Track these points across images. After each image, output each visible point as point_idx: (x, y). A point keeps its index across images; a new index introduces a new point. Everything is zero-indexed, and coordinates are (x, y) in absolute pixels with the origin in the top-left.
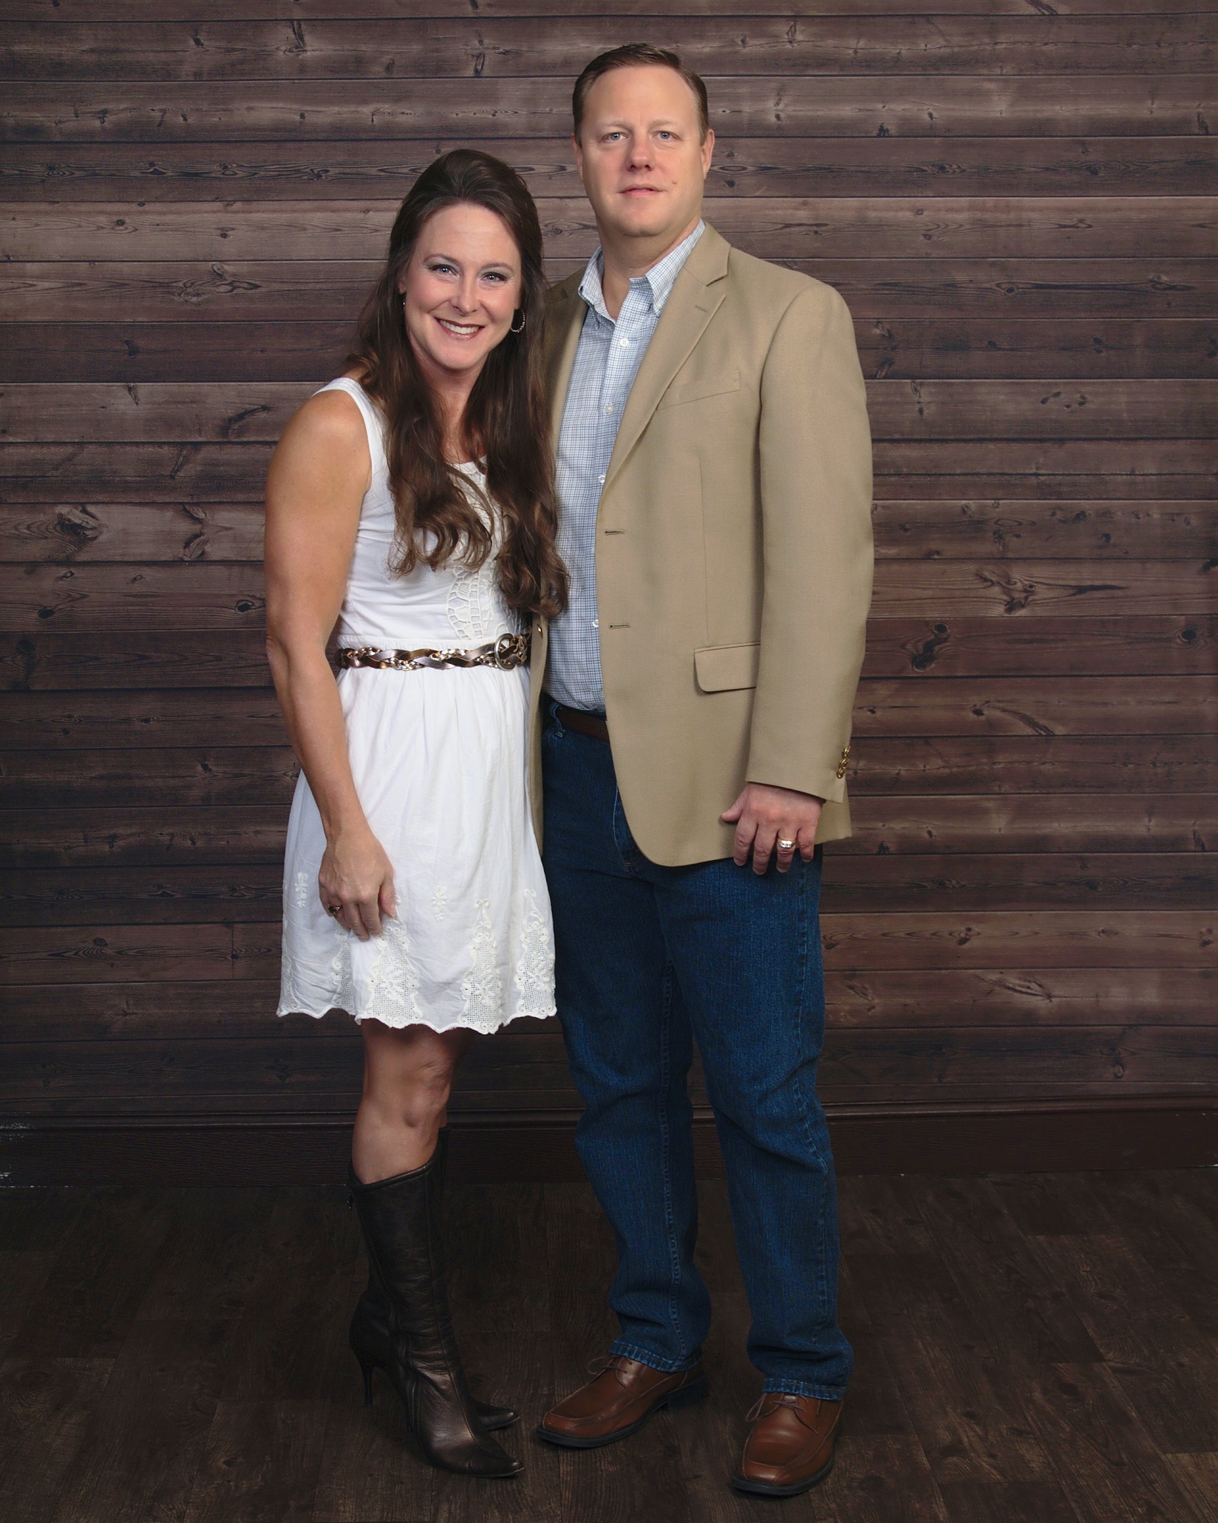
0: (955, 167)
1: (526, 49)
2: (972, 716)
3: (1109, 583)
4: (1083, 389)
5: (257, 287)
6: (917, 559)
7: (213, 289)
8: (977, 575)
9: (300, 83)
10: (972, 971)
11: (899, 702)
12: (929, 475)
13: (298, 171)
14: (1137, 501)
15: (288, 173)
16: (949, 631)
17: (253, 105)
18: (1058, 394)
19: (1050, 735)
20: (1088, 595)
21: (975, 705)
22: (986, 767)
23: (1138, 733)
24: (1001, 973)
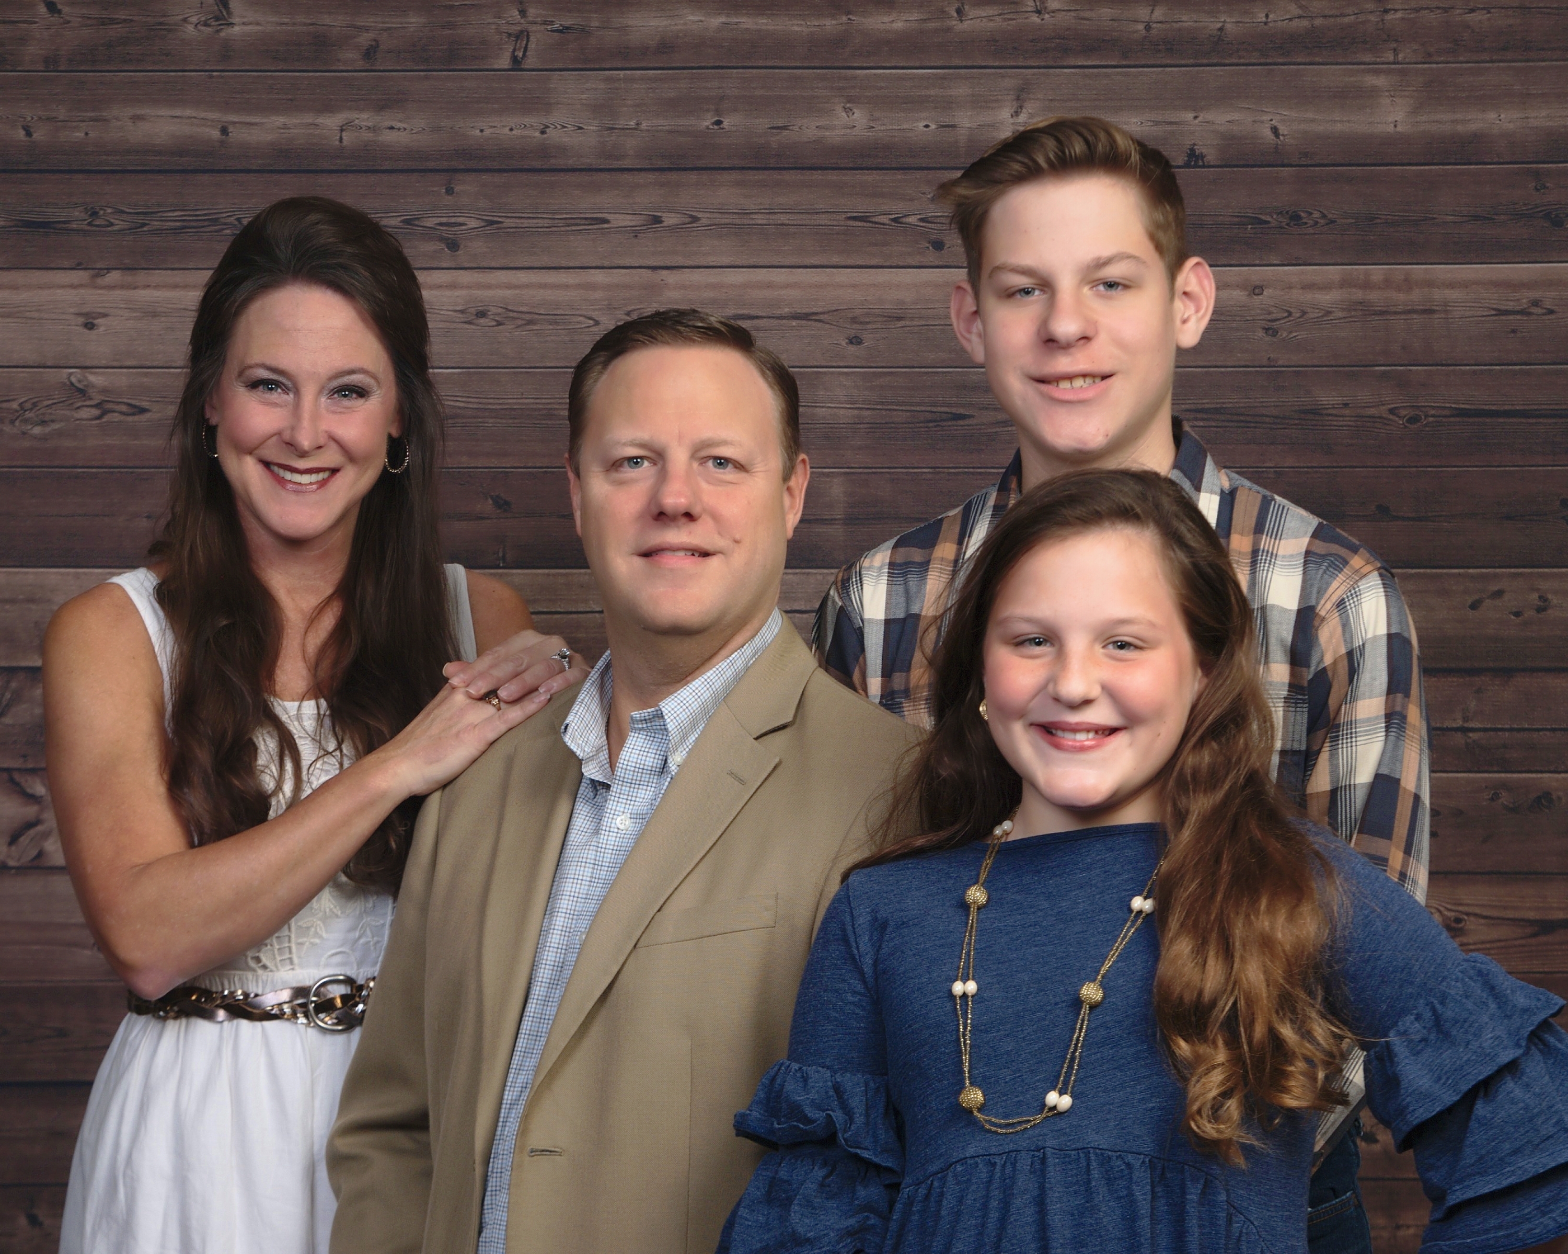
0: (1316, 215)
1: (597, 24)
4: (1544, 585)
5: (143, 411)
7: (68, 413)
9: (222, 77)
13: (215, 221)
15: (200, 224)
17: (143, 112)
18: (1499, 594)
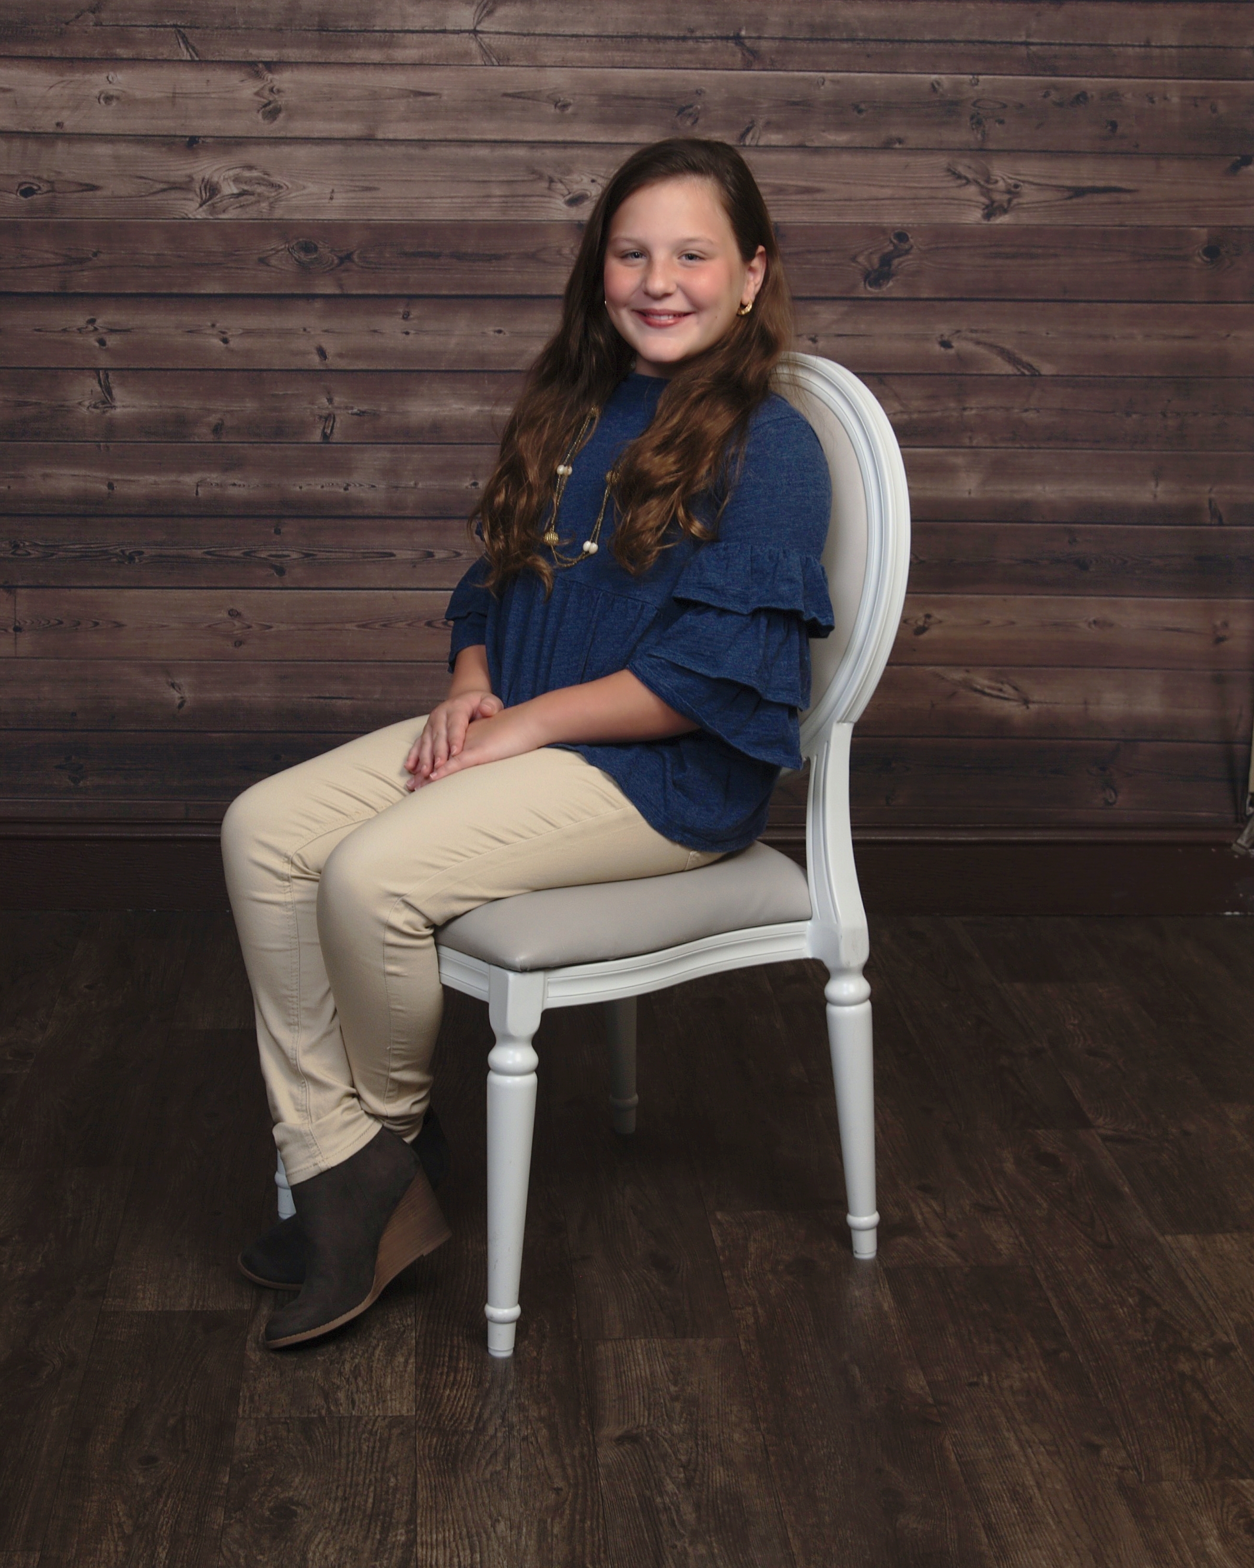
2: (937, 349)
3: (1114, 184)
6: (872, 148)
8: (949, 170)
10: (931, 668)
11: (847, 328)
12: (892, 41)
14: (1152, 81)
16: (911, 240)
19: (1035, 374)
20: (1087, 199)
21: (942, 335)
22: (955, 414)
23: (1145, 375)
24: (968, 671)
